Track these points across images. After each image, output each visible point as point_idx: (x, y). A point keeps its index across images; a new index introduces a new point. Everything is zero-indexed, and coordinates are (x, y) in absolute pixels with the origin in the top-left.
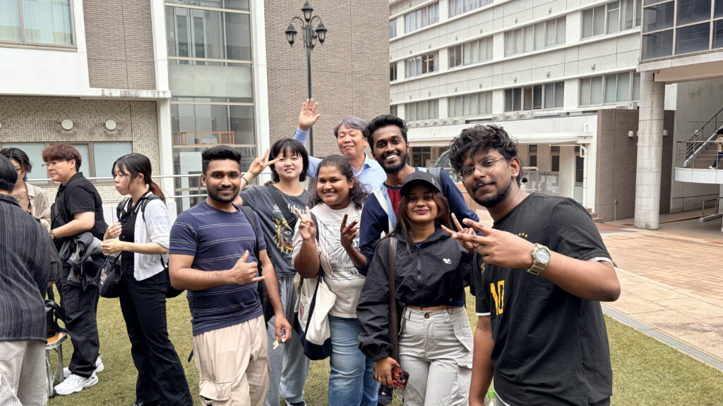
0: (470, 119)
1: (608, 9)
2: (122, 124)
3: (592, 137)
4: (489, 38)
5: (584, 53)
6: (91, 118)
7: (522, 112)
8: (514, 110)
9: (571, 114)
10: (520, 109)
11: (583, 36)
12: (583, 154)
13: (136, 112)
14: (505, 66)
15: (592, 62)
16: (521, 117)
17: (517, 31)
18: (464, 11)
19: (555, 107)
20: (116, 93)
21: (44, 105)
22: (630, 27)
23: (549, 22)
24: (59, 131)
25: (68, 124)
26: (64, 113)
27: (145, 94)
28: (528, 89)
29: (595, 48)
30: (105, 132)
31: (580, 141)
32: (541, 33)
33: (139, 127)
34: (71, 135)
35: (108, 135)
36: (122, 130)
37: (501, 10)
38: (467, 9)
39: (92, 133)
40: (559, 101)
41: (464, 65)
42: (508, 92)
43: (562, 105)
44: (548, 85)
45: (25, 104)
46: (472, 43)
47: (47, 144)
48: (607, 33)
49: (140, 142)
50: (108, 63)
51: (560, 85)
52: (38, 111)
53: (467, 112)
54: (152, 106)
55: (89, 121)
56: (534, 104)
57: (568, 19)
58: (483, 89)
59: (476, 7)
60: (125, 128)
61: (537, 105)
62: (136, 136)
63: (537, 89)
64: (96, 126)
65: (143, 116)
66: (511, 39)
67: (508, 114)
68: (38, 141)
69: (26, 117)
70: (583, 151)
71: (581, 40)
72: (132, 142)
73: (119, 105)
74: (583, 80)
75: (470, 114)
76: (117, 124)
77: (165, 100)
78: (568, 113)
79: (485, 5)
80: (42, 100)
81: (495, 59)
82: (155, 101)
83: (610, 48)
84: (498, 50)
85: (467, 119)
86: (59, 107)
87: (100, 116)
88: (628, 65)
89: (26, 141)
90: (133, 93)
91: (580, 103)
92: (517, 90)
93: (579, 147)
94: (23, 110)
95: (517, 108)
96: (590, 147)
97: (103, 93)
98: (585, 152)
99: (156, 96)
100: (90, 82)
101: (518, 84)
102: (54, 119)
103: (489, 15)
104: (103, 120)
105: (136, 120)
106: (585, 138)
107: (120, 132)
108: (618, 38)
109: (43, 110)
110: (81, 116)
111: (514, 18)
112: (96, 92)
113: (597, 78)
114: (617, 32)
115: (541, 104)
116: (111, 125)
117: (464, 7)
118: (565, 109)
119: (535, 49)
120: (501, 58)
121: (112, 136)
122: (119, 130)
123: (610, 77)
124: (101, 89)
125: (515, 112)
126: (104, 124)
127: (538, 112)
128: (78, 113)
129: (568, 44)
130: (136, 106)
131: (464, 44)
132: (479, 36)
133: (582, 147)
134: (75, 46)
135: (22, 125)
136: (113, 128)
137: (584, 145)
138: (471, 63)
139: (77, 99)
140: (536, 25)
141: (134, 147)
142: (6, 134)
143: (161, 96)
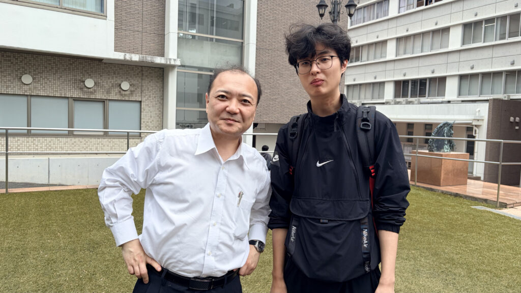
0: (365, 102)
1: (485, 24)
2: (134, 85)
3: (483, 120)
4: (384, 42)
5: (464, 56)
6: (109, 78)
7: (410, 99)
8: (402, 97)
9: (451, 102)
10: (408, 97)
11: (463, 43)
12: (475, 133)
13: (146, 76)
14: (397, 64)
15: (471, 64)
16: (410, 103)
17: (407, 38)
18: (364, 22)
19: (438, 96)
20: (136, 58)
21: (71, 64)
22: (504, 38)
23: (434, 32)
24: (81, 89)
25: (90, 83)
26: (87, 73)
27: (159, 60)
28: (414, 82)
29: (473, 52)
30: (120, 92)
31: (474, 123)
32: (428, 41)
33: (148, 89)
34: (91, 93)
35: (121, 95)
36: (134, 91)
37: (394, 21)
38: (366, 19)
39: (108, 92)
40: (442, 93)
41: (361, 62)
42: (397, 83)
43: (444, 95)
44: (432, 80)
45: (54, 63)
46: (370, 45)
47: (70, 99)
48: (484, 42)
49: (147, 102)
50: (127, 33)
51: (443, 80)
52: (65, 69)
53: (362, 96)
54: (160, 73)
55: (107, 82)
56: (420, 94)
57: (451, 30)
58: (378, 80)
59: (373, 19)
60: (136, 89)
61: (422, 94)
62: (144, 97)
63: (423, 82)
64: (113, 86)
65: (152, 80)
66: (402, 44)
67: (398, 100)
68: (63, 96)
69: (54, 74)
70: (475, 131)
71: (461, 46)
72: (141, 102)
73: (133, 69)
74: (462, 77)
75: (365, 99)
76: (130, 85)
77: (173, 67)
78: (449, 102)
79: (381, 17)
80: (70, 60)
81: (388, 58)
82: (163, 68)
83: (487, 53)
84: (391, 52)
85: (363, 102)
86: (83, 67)
87: (116, 77)
88: (502, 67)
89: (52, 95)
90: (149, 59)
91: (459, 94)
92: (405, 82)
93: (472, 128)
94: (52, 68)
95: (405, 95)
96: (481, 127)
97: (124, 57)
98: (477, 131)
99: (168, 63)
100: (115, 47)
101: (407, 78)
102: (79, 78)
103: (385, 25)
104: (119, 82)
105: (146, 83)
106: (478, 120)
107: (132, 92)
108: (493, 46)
109: (69, 69)
110: (101, 76)
111: (406, 27)
112: (119, 56)
113: (474, 76)
114: (493, 41)
115: (425, 94)
116: (125, 86)
117: (364, 18)
118: (446, 98)
119: (422, 51)
120: (393, 57)
121: (125, 95)
122: (131, 91)
123: (485, 75)
124: (123, 54)
125: (404, 99)
126: (120, 85)
127: (423, 100)
128: (99, 74)
129: (450, 48)
130: (147, 71)
131: (362, 46)
132: (376, 40)
133: (475, 128)
134: (105, 14)
135: (50, 81)
136: (127, 89)
137: (476, 126)
138: (368, 60)
139: (100, 60)
140: (424, 34)
141: (142, 107)
142: (35, 88)
143: (172, 63)
